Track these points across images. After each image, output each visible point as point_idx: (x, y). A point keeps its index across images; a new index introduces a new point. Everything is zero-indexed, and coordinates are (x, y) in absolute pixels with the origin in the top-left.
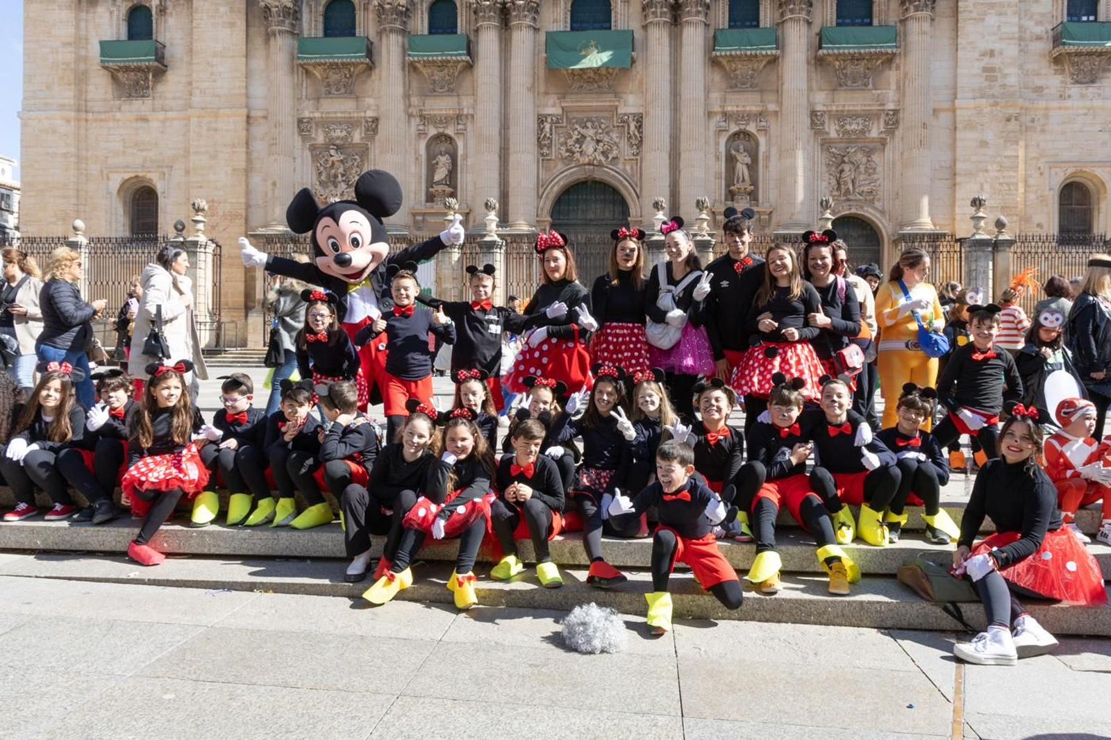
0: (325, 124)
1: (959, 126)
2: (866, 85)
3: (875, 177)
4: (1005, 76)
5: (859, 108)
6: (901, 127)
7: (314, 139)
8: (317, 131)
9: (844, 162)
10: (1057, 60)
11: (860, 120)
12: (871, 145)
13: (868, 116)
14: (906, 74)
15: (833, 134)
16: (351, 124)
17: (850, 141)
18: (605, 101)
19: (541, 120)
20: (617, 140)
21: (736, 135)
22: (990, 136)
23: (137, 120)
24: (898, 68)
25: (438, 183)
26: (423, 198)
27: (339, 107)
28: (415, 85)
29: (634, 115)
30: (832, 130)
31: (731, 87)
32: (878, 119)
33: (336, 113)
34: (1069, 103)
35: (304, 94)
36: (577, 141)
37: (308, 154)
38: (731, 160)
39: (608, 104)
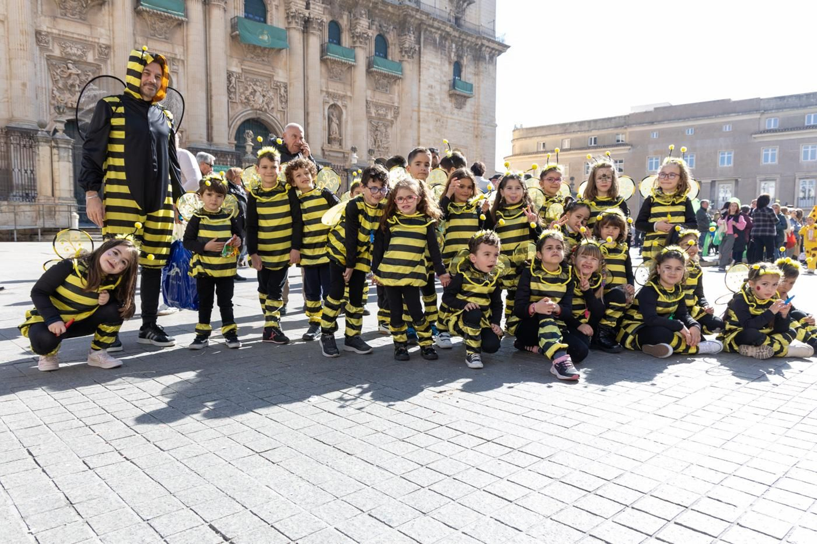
0: (61, 39)
1: (421, 120)
2: (387, 91)
3: (389, 140)
4: (436, 99)
5: (384, 102)
6: (400, 116)
7: (51, 51)
8: (53, 45)
9: (377, 130)
10: (451, 96)
11: (384, 109)
12: (387, 123)
13: (388, 108)
14: (403, 90)
15: (373, 115)
16: (85, 45)
17: (380, 119)
18: (265, 70)
19: (229, 75)
20: (273, 97)
21: (332, 105)
22: (431, 127)
24: (398, 85)
27: (74, 29)
28: (138, 27)
29: (284, 83)
30: (373, 111)
31: (331, 78)
32: (391, 110)
33: (73, 33)
34: (454, 117)
36: (251, 93)
37: (44, 62)
38: (330, 120)
39: (268, 73)
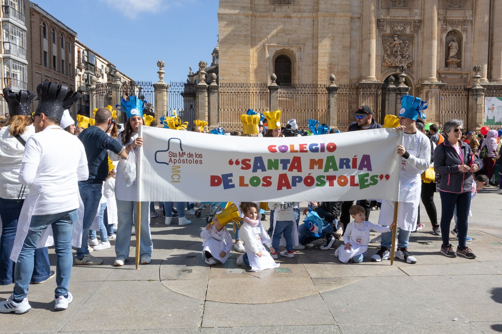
0: (392, 23)
7: (385, 31)
8: (386, 27)
16: (406, 23)
23: (284, 17)
25: (453, 57)
26: (444, 65)
27: (400, 14)
28: (441, 3)
33: (398, 17)
35: (380, 5)
37: (380, 39)
